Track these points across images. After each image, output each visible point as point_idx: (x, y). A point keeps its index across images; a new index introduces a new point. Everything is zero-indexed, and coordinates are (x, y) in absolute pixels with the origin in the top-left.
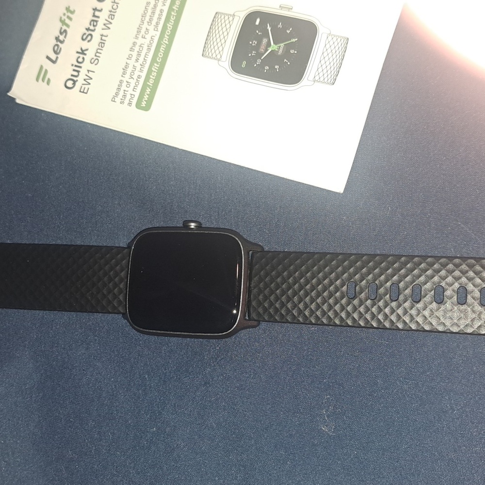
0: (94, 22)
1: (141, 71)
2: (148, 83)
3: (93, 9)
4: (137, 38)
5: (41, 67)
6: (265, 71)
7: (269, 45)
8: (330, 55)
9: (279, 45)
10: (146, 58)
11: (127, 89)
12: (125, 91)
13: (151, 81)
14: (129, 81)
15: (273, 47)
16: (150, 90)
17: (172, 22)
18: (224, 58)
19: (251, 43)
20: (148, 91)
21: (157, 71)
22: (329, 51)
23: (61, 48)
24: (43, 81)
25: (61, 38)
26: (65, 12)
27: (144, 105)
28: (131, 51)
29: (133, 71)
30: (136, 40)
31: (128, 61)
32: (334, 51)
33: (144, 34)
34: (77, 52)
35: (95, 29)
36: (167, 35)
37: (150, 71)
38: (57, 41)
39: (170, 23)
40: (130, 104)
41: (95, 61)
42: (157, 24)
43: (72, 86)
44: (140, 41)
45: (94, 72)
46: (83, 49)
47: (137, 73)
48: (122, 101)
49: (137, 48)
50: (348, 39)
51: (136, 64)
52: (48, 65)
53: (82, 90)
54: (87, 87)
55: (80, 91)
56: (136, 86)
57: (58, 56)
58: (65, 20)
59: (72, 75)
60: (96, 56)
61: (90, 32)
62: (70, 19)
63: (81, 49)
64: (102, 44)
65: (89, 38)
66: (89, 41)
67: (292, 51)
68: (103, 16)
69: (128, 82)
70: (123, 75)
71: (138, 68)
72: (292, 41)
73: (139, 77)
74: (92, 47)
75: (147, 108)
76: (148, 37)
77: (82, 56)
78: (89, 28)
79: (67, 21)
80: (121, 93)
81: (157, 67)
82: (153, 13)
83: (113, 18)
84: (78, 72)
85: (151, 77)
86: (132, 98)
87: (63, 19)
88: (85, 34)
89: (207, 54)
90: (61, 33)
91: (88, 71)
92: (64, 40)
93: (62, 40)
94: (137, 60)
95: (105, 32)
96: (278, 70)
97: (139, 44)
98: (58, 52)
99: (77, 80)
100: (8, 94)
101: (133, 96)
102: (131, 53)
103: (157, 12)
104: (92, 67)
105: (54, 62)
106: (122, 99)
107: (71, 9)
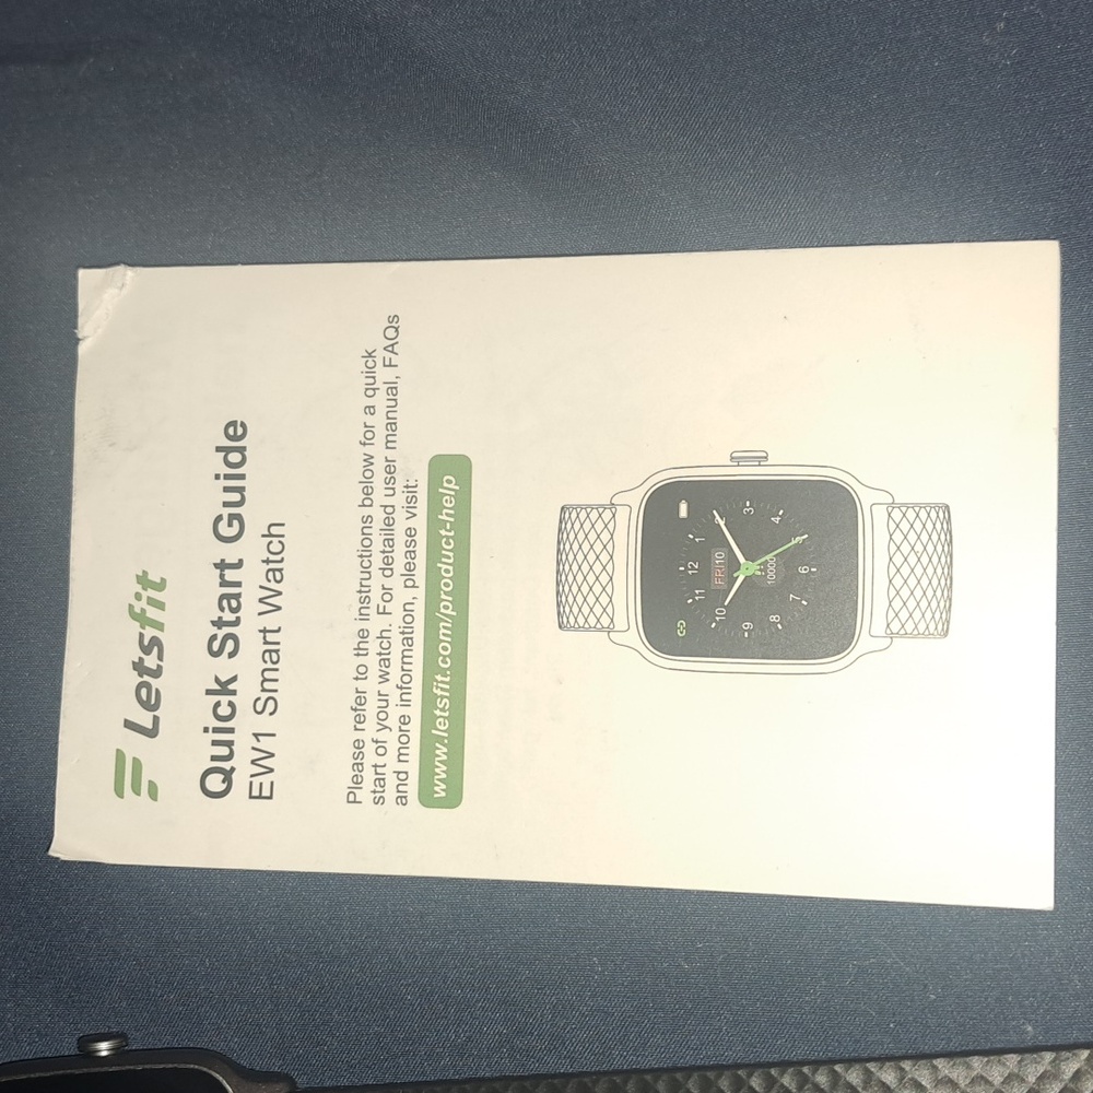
0: (230, 599)
1: (405, 703)
2: (434, 732)
3: (216, 565)
4: (364, 617)
5: (120, 755)
6: (746, 635)
7: (734, 565)
8: (912, 559)
9: (763, 560)
10: (406, 667)
11: (380, 760)
12: (375, 766)
13: (441, 728)
14: (381, 736)
15: (747, 567)
16: (445, 750)
17: (449, 558)
18: (620, 623)
19: (682, 569)
20: (441, 751)
21: (447, 694)
22: (906, 548)
23: (157, 691)
24: (137, 791)
25: (151, 661)
26: (139, 588)
27: (443, 794)
28: (358, 655)
29: (382, 709)
30: (364, 625)
31: (361, 685)
32: (919, 548)
33: (382, 604)
34: (209, 692)
35: (238, 618)
36: (445, 593)
37: (429, 701)
38: (141, 675)
39: (443, 560)
40: (402, 799)
41: (267, 703)
42: (410, 569)
43: (224, 786)
44: (375, 625)
45: (274, 735)
46: (223, 679)
47: (395, 713)
48: (378, 795)
49: (373, 646)
50: (947, 507)
51: (385, 688)
52: (135, 745)
53: (255, 793)
54: (266, 780)
55: (251, 797)
56: (404, 746)
57: (155, 713)
58: (143, 610)
59: (214, 758)
60: (264, 690)
61: (226, 630)
62: (160, 606)
63: (217, 680)
64: (271, 653)
65: (230, 645)
66: (231, 655)
67: (803, 570)
68: (251, 580)
69: (377, 742)
70: (359, 726)
71: (394, 697)
72: (793, 542)
73: (405, 720)
74: (246, 667)
75: (453, 799)
76: (395, 608)
77: (224, 699)
78: (220, 618)
79: (152, 613)
80: (369, 775)
81: (442, 682)
82: (389, 541)
83: (278, 578)
84: (229, 744)
85: (438, 713)
86: (403, 783)
87: (137, 610)
88: (214, 638)
89: (572, 620)
90: (147, 650)
91: (256, 735)
92: (159, 667)
93: (155, 668)
94: (384, 678)
95: (270, 621)
96: (780, 627)
97: (375, 632)
98: (153, 702)
99: (233, 769)
100: (51, 853)
101: (402, 776)
102: (361, 660)
103: (400, 538)
104: (264, 723)
105: (152, 733)
106: (374, 792)
107: (154, 577)
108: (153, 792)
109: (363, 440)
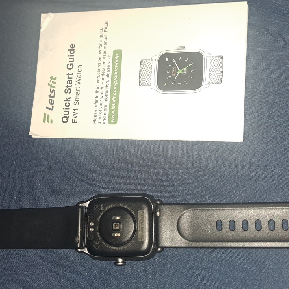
0: (70, 81)
1: (106, 102)
2: (112, 108)
3: (67, 74)
4: (98, 85)
5: (45, 114)
6: (179, 85)
7: (177, 71)
8: (215, 68)
9: (183, 69)
10: (106, 95)
11: (100, 115)
12: (99, 116)
13: (114, 107)
14: (100, 109)
15: (180, 71)
16: (114, 112)
17: (116, 71)
18: (152, 84)
19: (166, 72)
20: (113, 112)
21: (115, 100)
22: (213, 65)
23: (54, 101)
24: (48, 122)
25: (52, 95)
26: (51, 80)
27: (113, 121)
28: (96, 93)
29: (101, 104)
30: (98, 86)
31: (97, 99)
32: (216, 65)
33: (102, 82)
34: (64, 101)
35: (71, 85)
36: (115, 79)
37: (111, 102)
38: (50, 98)
39: (115, 72)
40: (104, 122)
41: (77, 103)
42: (108, 74)
43: (67, 120)
44: (100, 86)
45: (78, 110)
46: (68, 98)
47: (104, 104)
48: (99, 122)
49: (100, 90)
50: (222, 56)
51: (102, 99)
52: (48, 112)
53: (73, 122)
54: (76, 119)
55: (72, 122)
56: (105, 111)
57: (53, 105)
58: (51, 84)
59: (65, 115)
60: (76, 100)
61: (69, 88)
62: (55, 83)
63: (66, 98)
64: (78, 92)
65: (69, 91)
66: (69, 93)
67: (192, 71)
68: (74, 77)
69: (100, 111)
70: (96, 107)
71: (104, 101)
72: (190, 65)
73: (106, 106)
74: (72, 96)
75: (115, 122)
76: (105, 82)
77: (68, 102)
78: (67, 85)
79: (53, 85)
80: (98, 118)
81: (114, 98)
82: (104, 68)
83: (80, 77)
84: (68, 112)
85: (113, 104)
86: (105, 119)
87: (50, 84)
88: (66, 89)
89: (142, 84)
90: (52, 92)
91: (74, 110)
92: (54, 96)
93: (53, 96)
94: (102, 97)
95: (78, 86)
96: (186, 83)
97: (100, 88)
98: (52, 103)
99: (69, 117)
100: (29, 134)
102: (97, 94)
103: (106, 68)
104: (76, 107)
105: (52, 109)
106: (99, 121)
107: (54, 77)
108: (52, 122)
109: (99, 47)
